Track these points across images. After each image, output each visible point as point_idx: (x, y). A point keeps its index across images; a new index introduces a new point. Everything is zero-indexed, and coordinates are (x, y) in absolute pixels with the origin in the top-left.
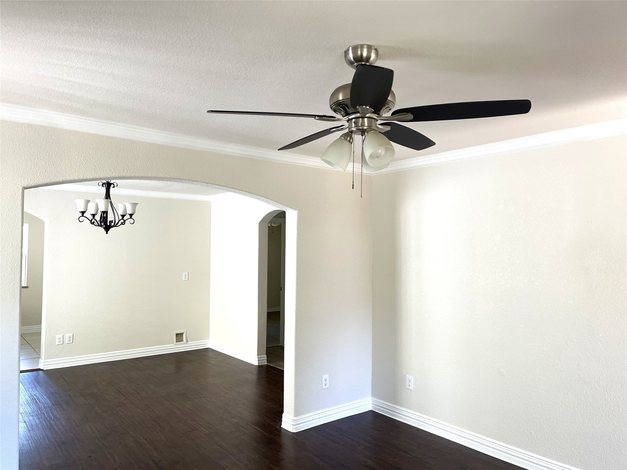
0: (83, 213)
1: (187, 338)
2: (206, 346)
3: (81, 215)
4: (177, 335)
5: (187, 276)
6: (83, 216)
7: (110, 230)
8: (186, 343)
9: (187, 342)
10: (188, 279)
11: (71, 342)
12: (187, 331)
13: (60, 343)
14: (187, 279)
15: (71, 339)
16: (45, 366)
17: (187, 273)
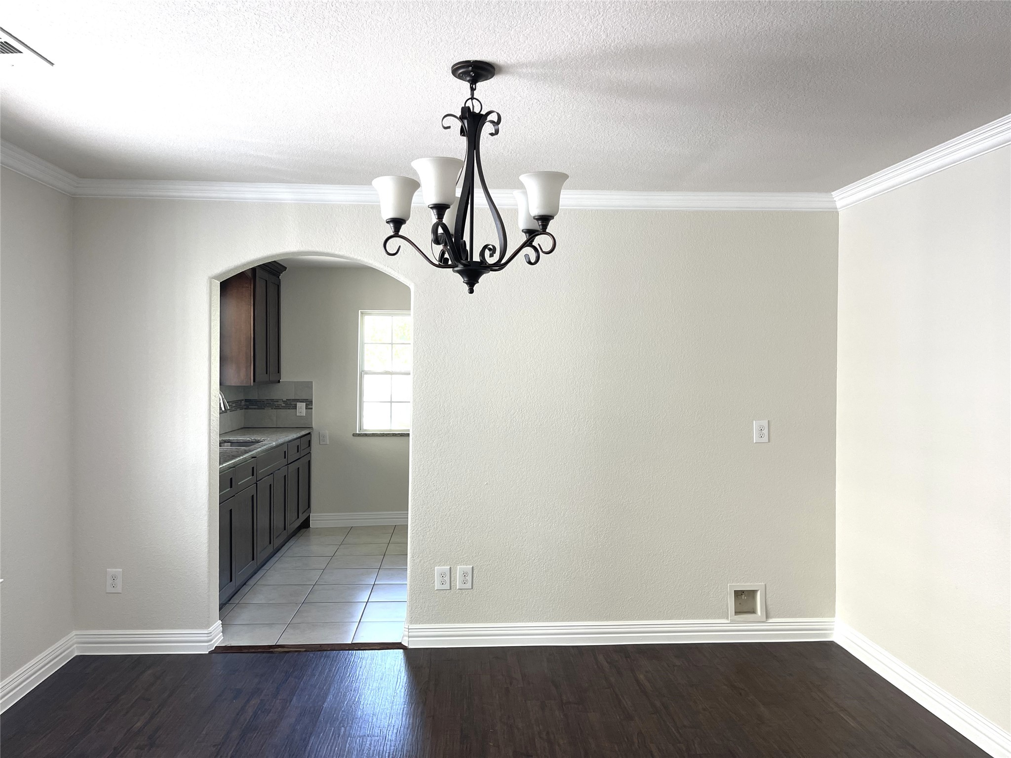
0: (398, 223)
1: (770, 607)
2: (825, 635)
3: (390, 230)
4: (738, 594)
5: (766, 432)
6: (396, 234)
7: (481, 280)
8: (764, 619)
9: (767, 617)
10: (769, 441)
11: (469, 585)
12: (765, 585)
13: (444, 587)
14: (765, 439)
15: (469, 578)
16: (410, 639)
17: (765, 423)
